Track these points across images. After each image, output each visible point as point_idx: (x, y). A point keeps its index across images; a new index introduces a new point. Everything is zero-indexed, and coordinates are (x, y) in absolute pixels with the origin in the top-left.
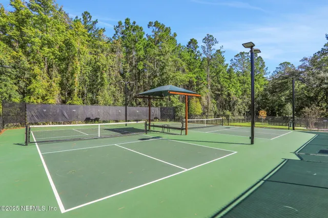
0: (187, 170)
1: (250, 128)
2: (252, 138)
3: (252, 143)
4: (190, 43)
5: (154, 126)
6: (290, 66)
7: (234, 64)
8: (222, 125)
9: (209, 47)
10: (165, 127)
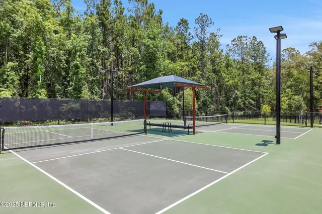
0: (229, 174)
1: (275, 126)
2: (278, 137)
3: (278, 142)
4: (180, 24)
5: (150, 125)
6: (294, 53)
7: (230, 50)
8: (227, 122)
9: (203, 30)
10: (166, 126)
